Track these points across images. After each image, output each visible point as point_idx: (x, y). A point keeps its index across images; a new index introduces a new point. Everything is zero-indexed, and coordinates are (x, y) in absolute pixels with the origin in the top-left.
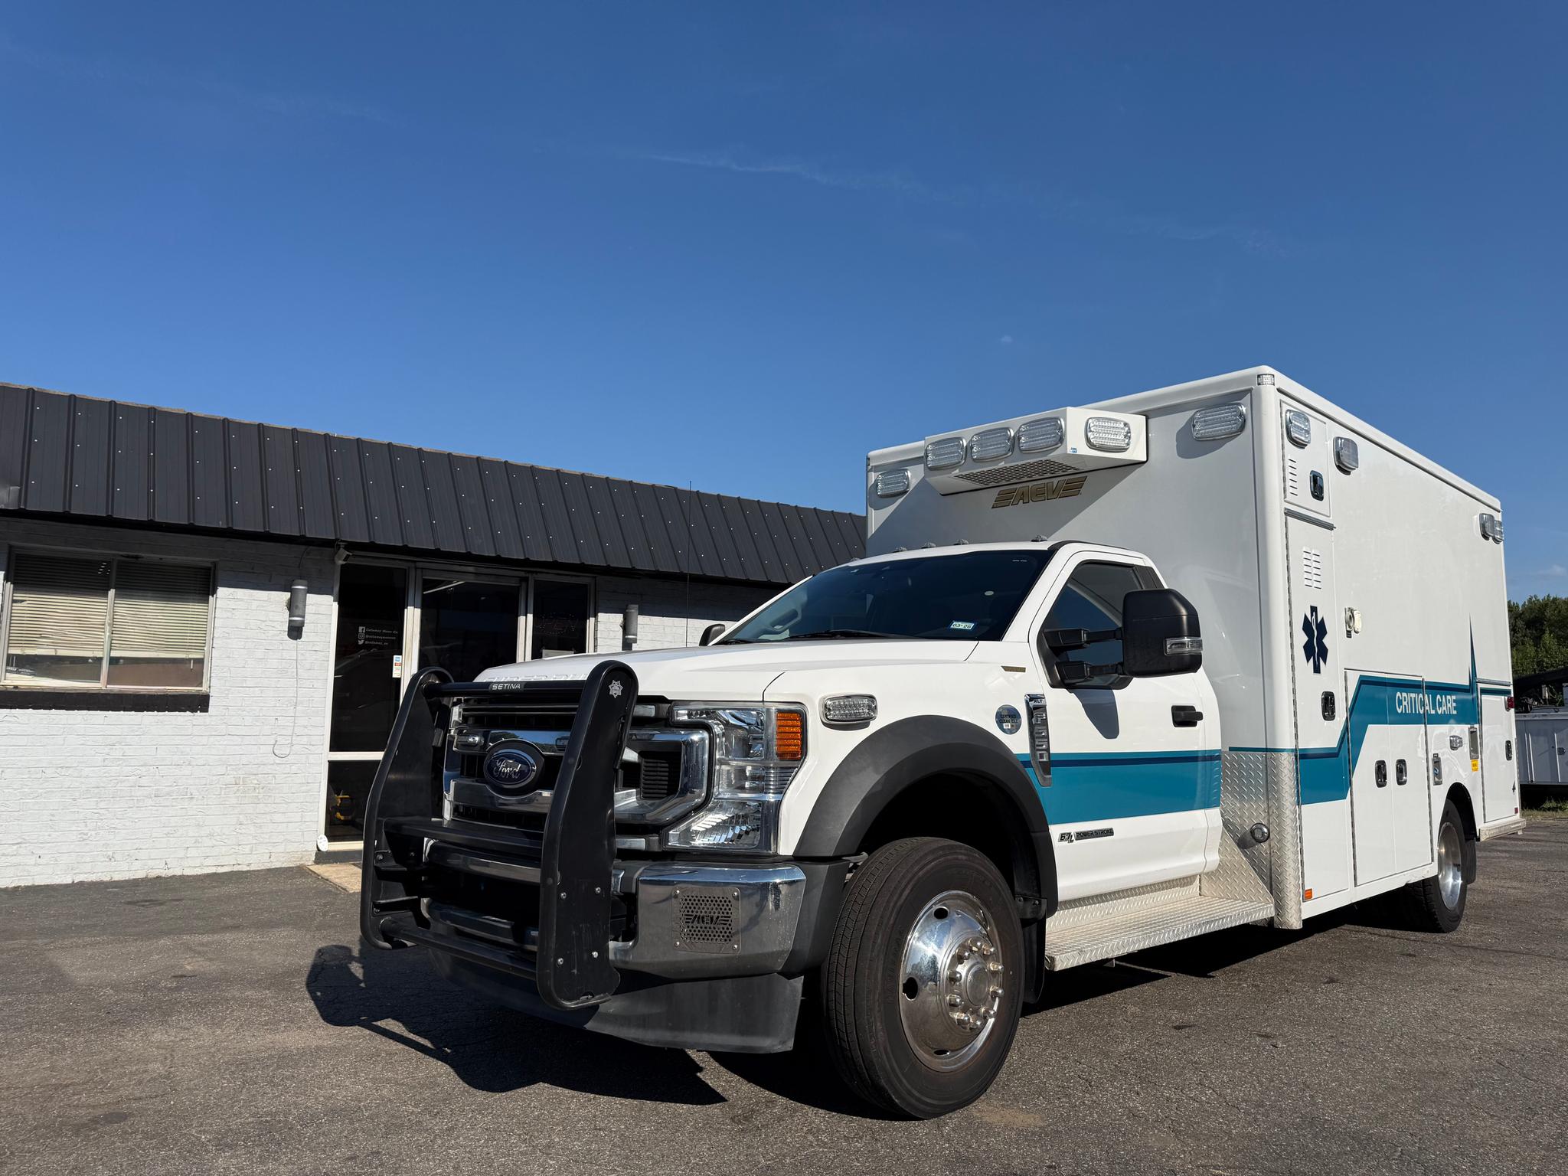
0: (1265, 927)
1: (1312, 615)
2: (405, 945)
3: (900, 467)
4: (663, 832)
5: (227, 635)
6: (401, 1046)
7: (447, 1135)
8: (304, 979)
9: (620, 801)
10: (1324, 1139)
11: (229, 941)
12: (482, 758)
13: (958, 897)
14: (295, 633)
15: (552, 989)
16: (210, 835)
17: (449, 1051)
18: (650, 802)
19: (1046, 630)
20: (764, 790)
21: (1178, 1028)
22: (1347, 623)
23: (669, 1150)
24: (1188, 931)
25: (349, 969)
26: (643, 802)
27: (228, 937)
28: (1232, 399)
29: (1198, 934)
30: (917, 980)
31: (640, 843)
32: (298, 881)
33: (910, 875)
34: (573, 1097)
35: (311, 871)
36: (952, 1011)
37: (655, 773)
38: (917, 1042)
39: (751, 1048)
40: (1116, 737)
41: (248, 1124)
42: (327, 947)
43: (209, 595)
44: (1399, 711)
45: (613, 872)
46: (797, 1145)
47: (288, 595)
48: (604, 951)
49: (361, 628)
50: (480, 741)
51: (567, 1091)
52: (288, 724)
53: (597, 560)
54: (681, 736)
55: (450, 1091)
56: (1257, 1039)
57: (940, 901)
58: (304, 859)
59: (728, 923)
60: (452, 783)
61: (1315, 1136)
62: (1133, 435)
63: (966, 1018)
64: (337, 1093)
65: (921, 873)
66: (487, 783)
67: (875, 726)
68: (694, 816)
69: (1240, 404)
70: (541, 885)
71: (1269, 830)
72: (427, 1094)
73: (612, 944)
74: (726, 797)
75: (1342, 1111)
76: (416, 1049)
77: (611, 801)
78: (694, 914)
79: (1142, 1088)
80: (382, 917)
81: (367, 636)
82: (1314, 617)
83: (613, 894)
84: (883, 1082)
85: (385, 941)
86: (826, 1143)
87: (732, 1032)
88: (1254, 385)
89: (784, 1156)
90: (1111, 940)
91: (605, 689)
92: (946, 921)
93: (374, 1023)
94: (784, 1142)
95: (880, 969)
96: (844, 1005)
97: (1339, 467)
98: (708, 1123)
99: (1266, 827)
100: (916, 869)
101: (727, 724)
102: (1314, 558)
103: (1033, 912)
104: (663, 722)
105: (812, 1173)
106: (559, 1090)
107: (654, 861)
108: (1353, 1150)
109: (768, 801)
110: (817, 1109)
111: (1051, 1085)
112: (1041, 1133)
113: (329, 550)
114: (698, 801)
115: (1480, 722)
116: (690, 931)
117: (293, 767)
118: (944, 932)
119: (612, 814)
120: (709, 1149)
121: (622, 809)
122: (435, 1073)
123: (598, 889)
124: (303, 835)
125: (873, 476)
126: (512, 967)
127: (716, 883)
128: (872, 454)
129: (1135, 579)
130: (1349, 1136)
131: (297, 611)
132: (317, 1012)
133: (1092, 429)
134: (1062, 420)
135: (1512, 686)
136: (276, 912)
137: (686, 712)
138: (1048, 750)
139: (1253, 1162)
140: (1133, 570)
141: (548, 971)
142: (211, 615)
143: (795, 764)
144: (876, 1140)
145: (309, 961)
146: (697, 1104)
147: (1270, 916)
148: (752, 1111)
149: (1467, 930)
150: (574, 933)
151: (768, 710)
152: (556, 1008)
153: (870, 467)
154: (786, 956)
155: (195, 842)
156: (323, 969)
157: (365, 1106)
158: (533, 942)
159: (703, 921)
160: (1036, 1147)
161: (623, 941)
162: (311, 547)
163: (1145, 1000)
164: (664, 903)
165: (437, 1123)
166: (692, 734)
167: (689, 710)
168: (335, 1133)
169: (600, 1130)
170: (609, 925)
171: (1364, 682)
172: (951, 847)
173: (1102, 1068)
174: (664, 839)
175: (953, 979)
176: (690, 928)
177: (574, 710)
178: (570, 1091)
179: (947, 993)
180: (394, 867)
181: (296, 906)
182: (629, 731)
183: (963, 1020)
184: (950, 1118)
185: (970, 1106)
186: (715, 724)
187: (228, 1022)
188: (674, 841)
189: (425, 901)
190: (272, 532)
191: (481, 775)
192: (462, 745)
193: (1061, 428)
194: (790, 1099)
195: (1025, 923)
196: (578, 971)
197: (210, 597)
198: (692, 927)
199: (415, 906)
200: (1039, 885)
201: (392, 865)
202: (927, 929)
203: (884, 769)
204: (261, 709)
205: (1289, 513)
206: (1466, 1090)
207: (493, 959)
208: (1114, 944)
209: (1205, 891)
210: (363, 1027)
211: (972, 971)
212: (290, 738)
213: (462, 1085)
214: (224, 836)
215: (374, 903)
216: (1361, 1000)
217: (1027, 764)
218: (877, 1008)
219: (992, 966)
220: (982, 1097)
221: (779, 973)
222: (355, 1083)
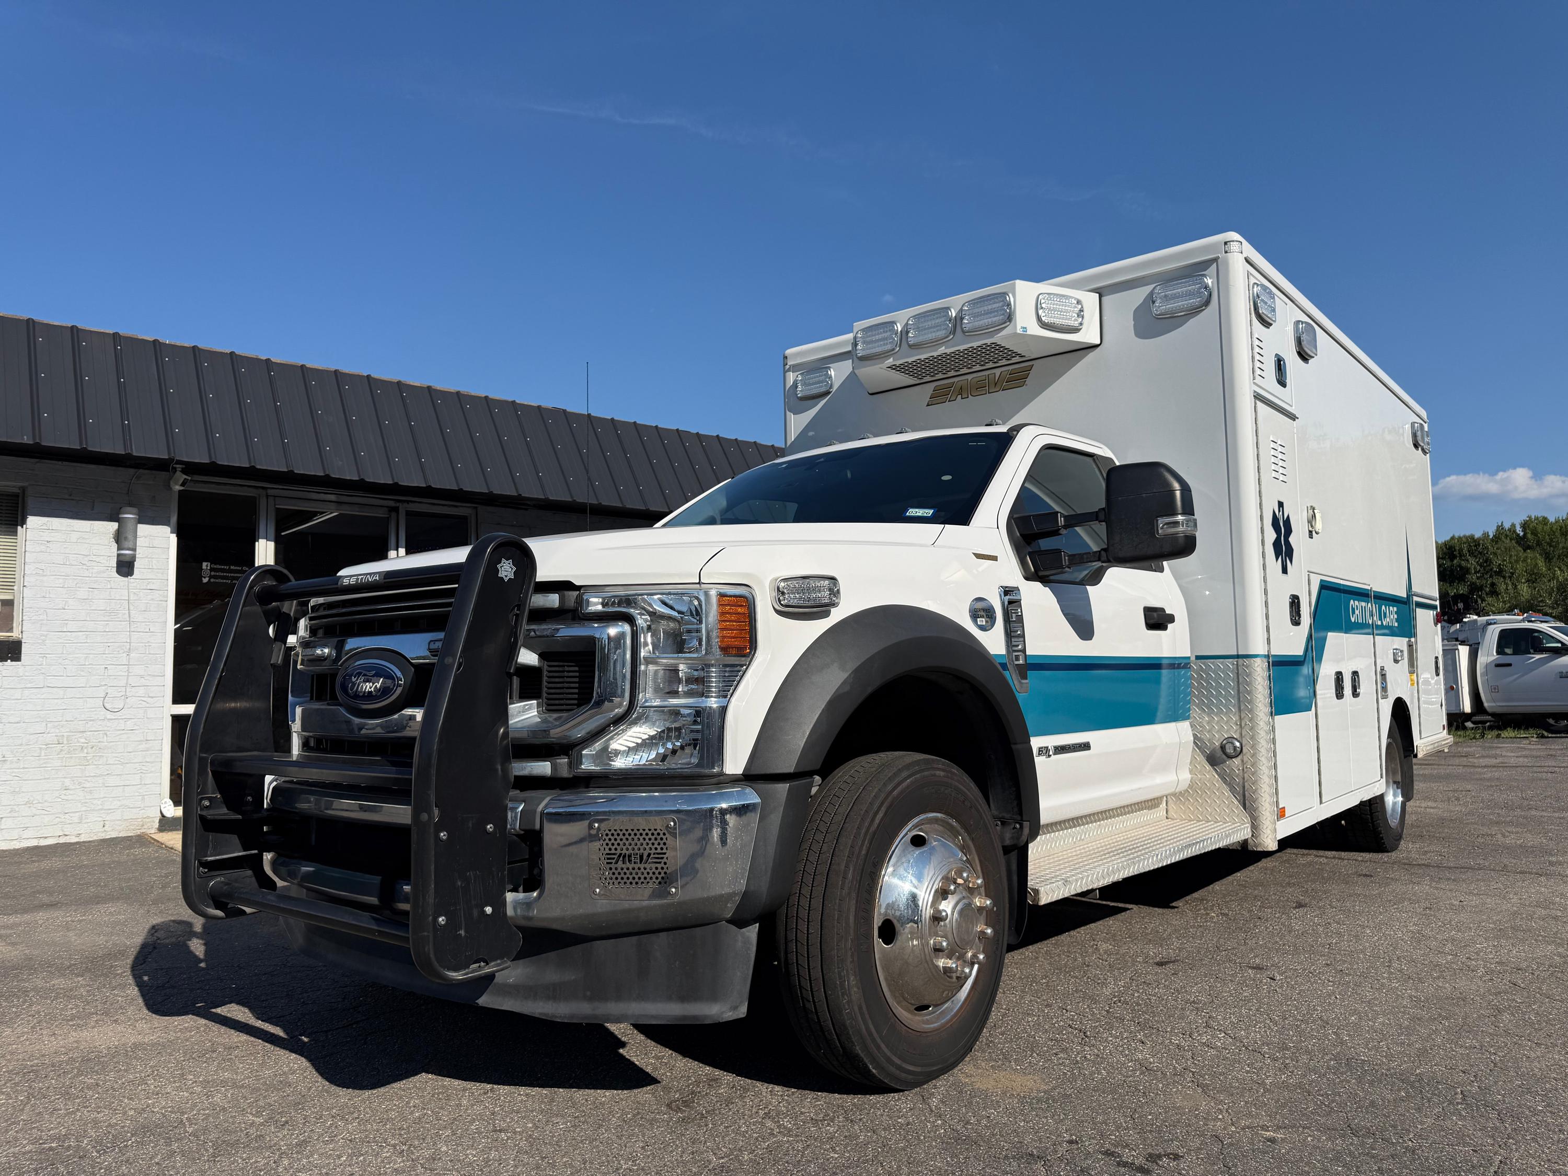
0: (1238, 850)
1: (1279, 511)
2: (244, 912)
3: (822, 365)
4: (574, 752)
5: (41, 572)
6: (244, 1037)
7: (297, 1153)
8: (130, 961)
9: (517, 716)
10: (1371, 1083)
11: (40, 922)
12: (334, 676)
13: (936, 820)
14: (125, 570)
15: (432, 956)
16: (29, 803)
17: (306, 1040)
18: (555, 715)
19: (1015, 516)
20: (703, 694)
21: (1160, 964)
22: (1310, 522)
23: (592, 1152)
24: (1171, 855)
25: (188, 947)
26: (546, 715)
27: (41, 916)
28: (1197, 270)
29: (1181, 859)
30: (895, 922)
31: (543, 768)
32: (137, 851)
33: (883, 796)
34: (464, 1090)
35: (153, 839)
36: (937, 957)
37: (561, 680)
38: (895, 997)
39: (695, 1017)
40: (1091, 639)
41: (24, 1153)
42: (163, 923)
43: (17, 525)
44: (1353, 620)
45: (510, 805)
46: (755, 1135)
47: (115, 525)
48: (500, 905)
49: (204, 564)
50: (330, 654)
51: (456, 1082)
52: (120, 673)
53: (478, 487)
54: (594, 630)
55: (304, 1091)
56: (1250, 971)
57: (915, 827)
58: (146, 827)
59: (663, 861)
60: (299, 710)
61: (1360, 1080)
62: (1086, 314)
63: (954, 966)
64: (154, 1104)
65: (895, 793)
66: (340, 705)
67: (837, 615)
68: (613, 731)
69: (1205, 276)
70: (413, 828)
71: (1241, 745)
72: (273, 1098)
73: (510, 896)
74: (655, 704)
75: (1377, 1049)
76: (263, 1040)
77: (504, 715)
78: (618, 852)
79: (1145, 1035)
80: (212, 877)
81: (213, 573)
82: (1281, 513)
83: (510, 833)
84: (858, 1050)
85: (216, 909)
86: (790, 1130)
87: (669, 999)
88: (1221, 253)
89: (740, 1150)
90: (1095, 867)
91: (492, 569)
92: (924, 849)
93: (213, 1010)
94: (737, 1132)
95: (853, 910)
96: (808, 957)
97: (1299, 354)
98: (638, 1113)
99: (1238, 741)
100: (889, 788)
101: (653, 614)
102: (1280, 449)
103: (1012, 838)
104: (570, 615)
105: (779, 1172)
106: (447, 1081)
107: (561, 789)
108: (1408, 1096)
109: (710, 707)
110: (771, 1086)
111: (1041, 1038)
112: (1048, 1099)
113: (163, 475)
114: (619, 711)
115: (1415, 635)
116: (614, 874)
117: (128, 723)
118: (922, 863)
119: (506, 734)
120: (643, 1148)
121: (519, 725)
122: (286, 1069)
123: (490, 827)
124: (143, 799)
125: (791, 377)
126: (379, 931)
127: (646, 811)
128: (789, 352)
129: (1096, 470)
130: (1397, 1079)
131: (126, 543)
132: (140, 1001)
133: (1043, 306)
134: (1010, 295)
135: (1438, 601)
136: (105, 886)
137: (600, 600)
138: (1024, 651)
139: (1303, 1118)
140: (1094, 460)
141: (426, 934)
142: (20, 550)
143: (743, 660)
144: (852, 1121)
145: (138, 940)
146: (622, 1089)
147: (1243, 838)
148: (692, 1093)
149: (1408, 848)
150: (459, 883)
151: (707, 594)
152: (440, 981)
153: (787, 367)
154: (738, 899)
155: (10, 812)
156: (155, 948)
157: (188, 1119)
158: (406, 899)
159: (630, 861)
160: (1046, 1117)
161: (524, 892)
162: (141, 471)
163: (1114, 935)
164: (574, 846)
165: (284, 1136)
166: (607, 626)
167: (604, 599)
168: (143, 1160)
169: (500, 1131)
170: (506, 872)
171: (1325, 587)
172: (927, 762)
173: (1093, 1014)
174: (576, 761)
175: (937, 918)
176: (614, 870)
177: (449, 605)
178: (460, 1082)
179: (931, 936)
180: (225, 814)
181: (130, 879)
182: (525, 626)
183: (950, 968)
184: (935, 1087)
185: (955, 1071)
186: (639, 614)
187: (23, 1019)
188: (588, 766)
189: (268, 857)
190: (90, 449)
191: (334, 697)
192: (309, 660)
193: (1009, 305)
194: (738, 1075)
195: (1007, 850)
196: (466, 932)
197: (19, 528)
198: (616, 869)
199: (255, 864)
200: (1020, 805)
201: (222, 812)
202: (904, 860)
203: (852, 666)
204: (86, 657)
205: (1258, 397)
206: (1495, 1016)
207: (354, 922)
208: (1099, 873)
209: (1171, 813)
210: (197, 1015)
211: (958, 908)
212: (124, 689)
213: (321, 1082)
214: (46, 804)
215: (199, 861)
216: (1338, 923)
217: (1004, 666)
218: (850, 959)
219: (978, 902)
220: (967, 1059)
221: (729, 921)
222: (179, 1089)
